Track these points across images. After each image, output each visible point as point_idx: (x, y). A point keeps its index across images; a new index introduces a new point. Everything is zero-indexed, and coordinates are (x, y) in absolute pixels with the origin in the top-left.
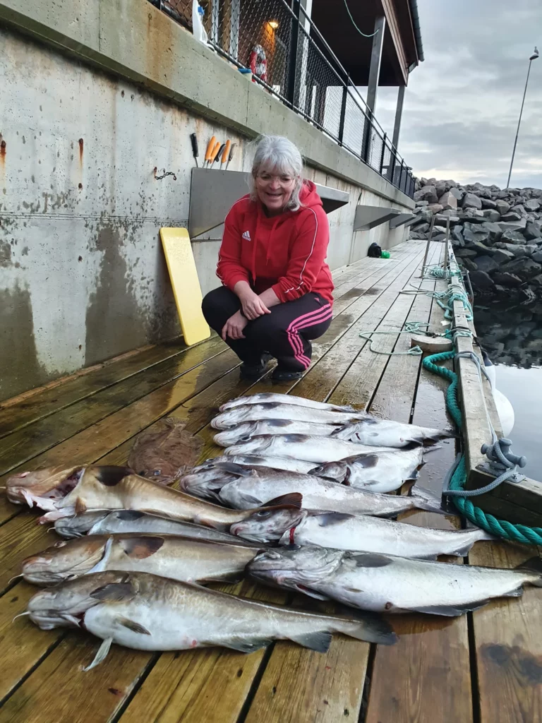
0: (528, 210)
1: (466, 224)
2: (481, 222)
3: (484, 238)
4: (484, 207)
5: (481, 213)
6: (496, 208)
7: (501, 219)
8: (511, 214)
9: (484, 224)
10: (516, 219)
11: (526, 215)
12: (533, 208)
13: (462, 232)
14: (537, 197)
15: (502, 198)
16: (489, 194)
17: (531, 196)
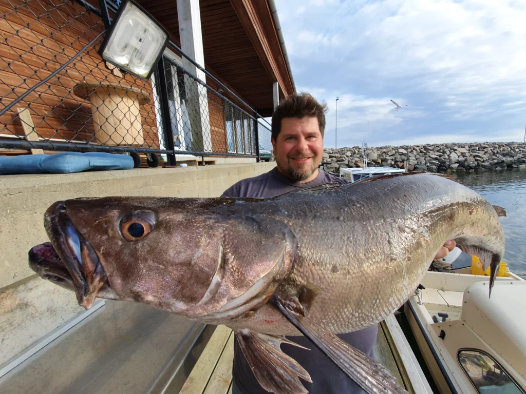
0: (347, 156)
1: (324, 165)
2: (330, 164)
3: (332, 170)
4: (331, 157)
5: (329, 160)
6: (335, 157)
7: (337, 161)
8: (341, 159)
9: (332, 164)
10: (343, 161)
11: (347, 158)
12: (349, 155)
13: (323, 168)
14: (350, 151)
15: (336, 153)
16: (331, 152)
17: (347, 151)
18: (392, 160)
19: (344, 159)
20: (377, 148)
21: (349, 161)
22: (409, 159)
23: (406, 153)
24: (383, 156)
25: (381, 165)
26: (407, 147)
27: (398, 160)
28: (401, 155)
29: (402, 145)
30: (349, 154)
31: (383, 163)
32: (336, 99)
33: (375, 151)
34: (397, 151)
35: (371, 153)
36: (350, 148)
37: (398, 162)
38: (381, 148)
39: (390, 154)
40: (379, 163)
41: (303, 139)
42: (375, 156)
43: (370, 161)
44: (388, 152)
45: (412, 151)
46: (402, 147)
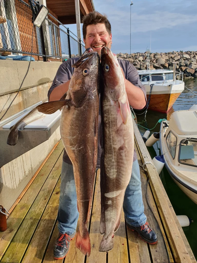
0: (140, 61)
10: (136, 65)
11: (139, 63)
14: (142, 56)
15: (130, 58)
16: (125, 56)
17: (140, 56)
18: (177, 64)
19: (136, 63)
20: (166, 53)
21: (141, 65)
22: (192, 63)
23: (190, 58)
24: (170, 61)
25: (168, 69)
26: (190, 52)
27: (182, 64)
28: (185, 60)
29: (186, 51)
30: (141, 58)
31: (170, 67)
32: (131, 3)
33: (163, 56)
34: (182, 56)
35: (160, 58)
36: (142, 54)
37: (182, 66)
38: (169, 53)
39: (176, 59)
40: (166, 67)
41: (98, 35)
42: (163, 61)
43: (159, 65)
44: (175, 57)
45: (195, 56)
46: (187, 53)
